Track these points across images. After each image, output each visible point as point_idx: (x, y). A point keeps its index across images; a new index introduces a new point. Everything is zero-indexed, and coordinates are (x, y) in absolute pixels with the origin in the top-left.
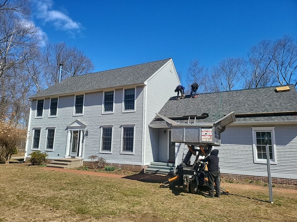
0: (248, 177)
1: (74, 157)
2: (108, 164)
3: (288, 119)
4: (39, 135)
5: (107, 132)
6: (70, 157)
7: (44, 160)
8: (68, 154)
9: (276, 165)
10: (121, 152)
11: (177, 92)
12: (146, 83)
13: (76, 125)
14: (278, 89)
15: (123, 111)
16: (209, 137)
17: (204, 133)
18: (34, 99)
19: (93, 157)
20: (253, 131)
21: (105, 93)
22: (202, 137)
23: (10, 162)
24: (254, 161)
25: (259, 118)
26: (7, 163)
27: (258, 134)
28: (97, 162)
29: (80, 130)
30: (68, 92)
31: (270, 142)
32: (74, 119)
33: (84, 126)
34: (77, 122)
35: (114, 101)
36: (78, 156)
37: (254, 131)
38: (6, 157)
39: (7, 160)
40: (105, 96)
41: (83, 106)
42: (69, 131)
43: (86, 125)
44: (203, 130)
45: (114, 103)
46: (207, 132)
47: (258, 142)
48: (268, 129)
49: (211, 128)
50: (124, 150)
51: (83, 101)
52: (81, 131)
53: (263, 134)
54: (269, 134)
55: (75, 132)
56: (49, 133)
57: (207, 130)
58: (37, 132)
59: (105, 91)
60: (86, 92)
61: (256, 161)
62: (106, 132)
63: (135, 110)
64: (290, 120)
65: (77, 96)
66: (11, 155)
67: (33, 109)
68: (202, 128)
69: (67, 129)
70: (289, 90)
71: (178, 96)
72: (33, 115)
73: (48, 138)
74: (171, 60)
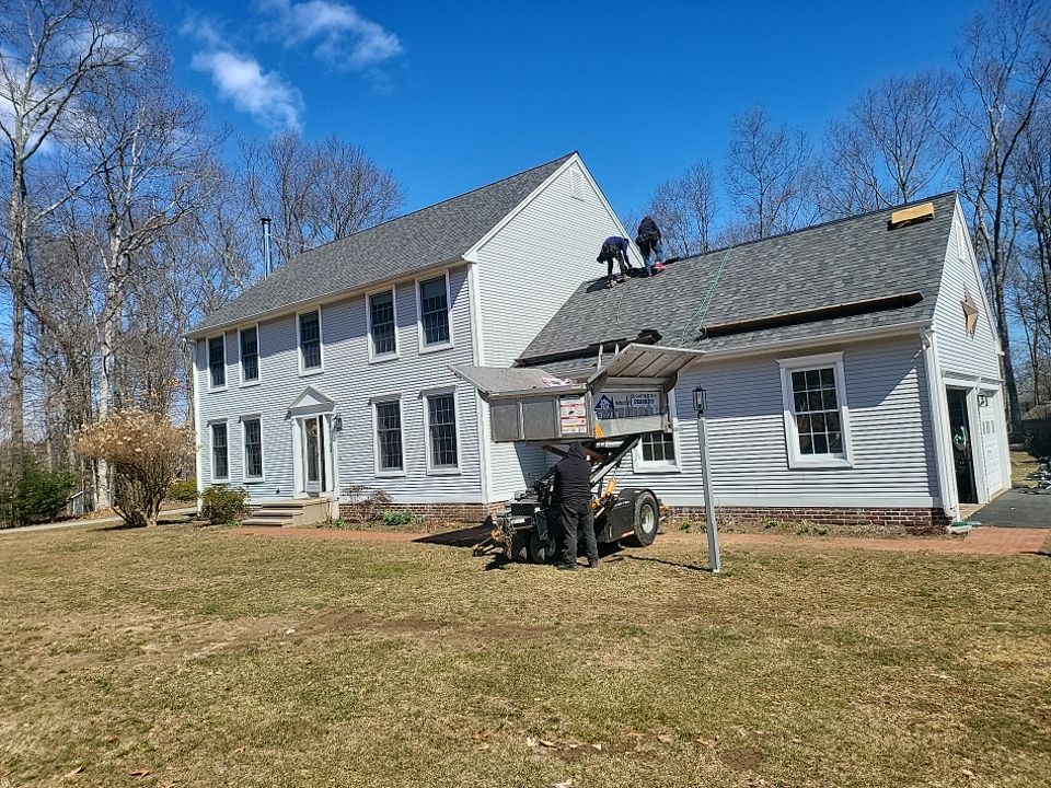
0: (773, 512)
1: (315, 495)
2: (399, 507)
3: (876, 322)
4: (224, 441)
5: (389, 413)
6: (307, 496)
7: (241, 508)
8: (299, 486)
9: (851, 468)
10: (430, 470)
11: (606, 263)
12: (470, 256)
13: (309, 401)
14: (897, 217)
15: (422, 349)
16: (579, 422)
17: (567, 410)
18: (199, 337)
19: (357, 490)
20: (782, 371)
21: (372, 299)
22: (563, 424)
23: (159, 523)
24: (787, 462)
25: (798, 328)
26: (151, 522)
27: (798, 379)
28: (368, 503)
29: (321, 417)
30: (277, 306)
31: (831, 400)
32: (303, 387)
33: (330, 405)
34: (312, 392)
35: (396, 321)
36: (324, 490)
37: (786, 369)
38: (145, 507)
39: (149, 517)
40: (373, 307)
41: (321, 344)
42: (295, 422)
43: (333, 399)
44: (563, 403)
45: (396, 328)
46: (573, 409)
47: (799, 402)
48: (823, 361)
49: (582, 395)
50: (437, 463)
51: (318, 328)
52: (324, 418)
53: (813, 377)
54: (828, 375)
55: (310, 423)
56: (247, 430)
57: (573, 402)
58: (220, 430)
59: (370, 293)
60: (323, 302)
61: (794, 463)
62: (387, 415)
63: (452, 342)
64: (883, 323)
65: (301, 317)
66: (159, 503)
67: (202, 368)
68: (562, 397)
69: (288, 417)
70: (928, 218)
71: (611, 276)
72: (203, 385)
73: (247, 446)
74: (575, 157)
